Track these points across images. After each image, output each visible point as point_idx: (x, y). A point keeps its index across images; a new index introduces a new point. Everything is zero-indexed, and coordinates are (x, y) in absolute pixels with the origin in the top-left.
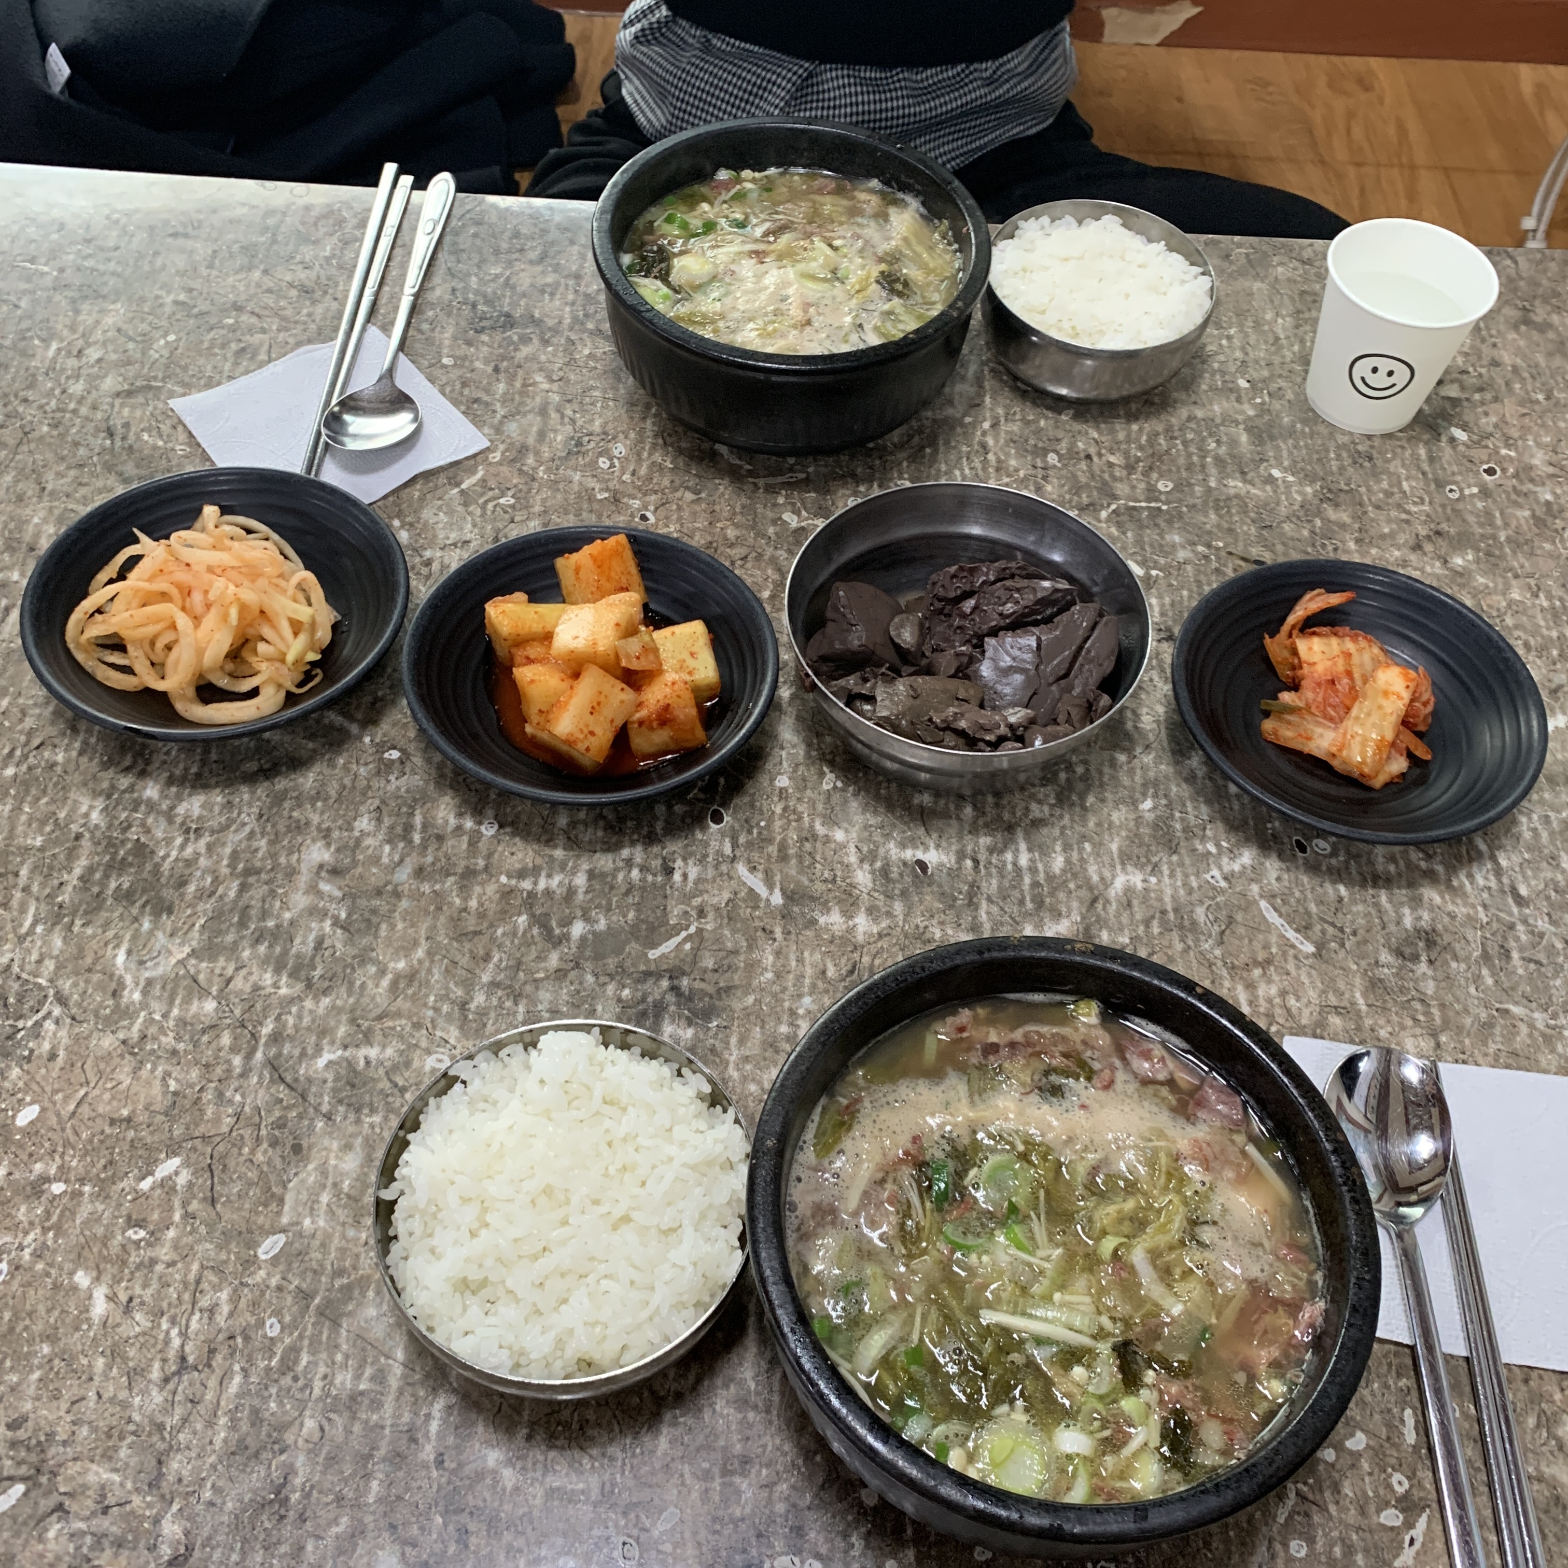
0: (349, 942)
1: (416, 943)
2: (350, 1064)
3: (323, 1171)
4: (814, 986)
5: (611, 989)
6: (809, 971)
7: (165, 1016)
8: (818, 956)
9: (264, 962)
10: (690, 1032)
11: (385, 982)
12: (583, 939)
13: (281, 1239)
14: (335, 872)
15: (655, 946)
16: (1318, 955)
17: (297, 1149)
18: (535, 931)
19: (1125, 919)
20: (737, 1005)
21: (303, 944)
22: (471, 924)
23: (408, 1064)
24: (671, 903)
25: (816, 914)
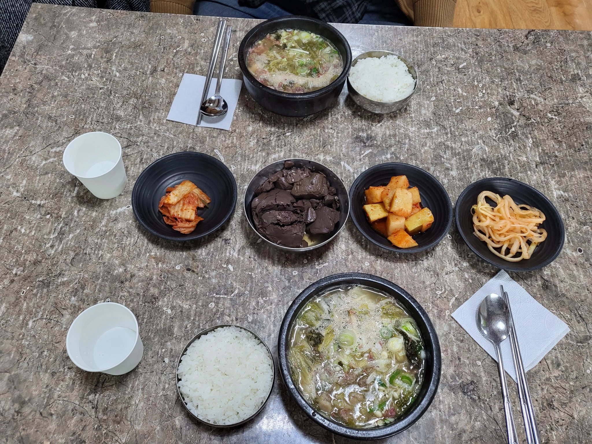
0: (439, 153)
1: (424, 153)
2: (430, 128)
3: (429, 111)
4: (333, 144)
5: (379, 143)
6: (334, 147)
7: (471, 138)
8: (332, 150)
9: (455, 149)
10: (360, 134)
11: (428, 145)
12: (387, 154)
13: (432, 99)
14: (448, 169)
15: (370, 152)
16: (214, 149)
17: (435, 114)
18: (398, 156)
19: (258, 158)
20: (350, 139)
21: (448, 153)
22: (413, 157)
23: (418, 129)
24: (368, 162)
25: (333, 159)
